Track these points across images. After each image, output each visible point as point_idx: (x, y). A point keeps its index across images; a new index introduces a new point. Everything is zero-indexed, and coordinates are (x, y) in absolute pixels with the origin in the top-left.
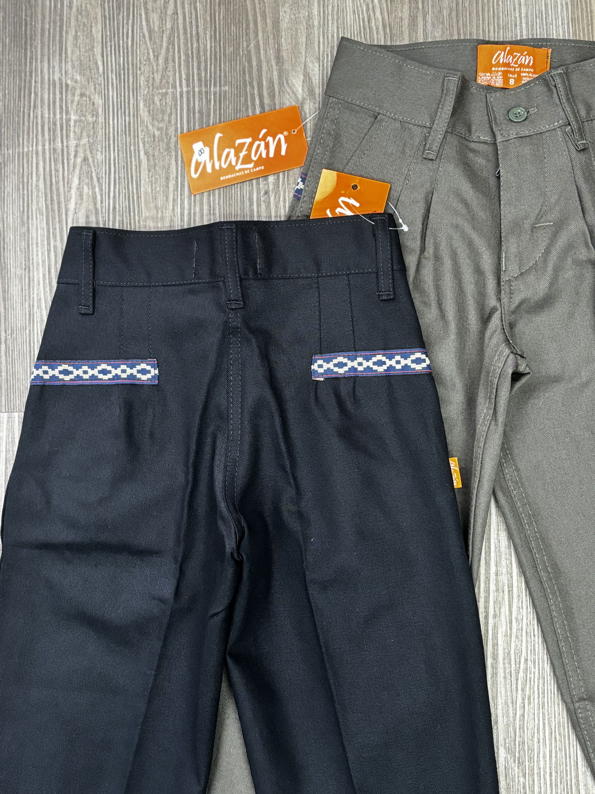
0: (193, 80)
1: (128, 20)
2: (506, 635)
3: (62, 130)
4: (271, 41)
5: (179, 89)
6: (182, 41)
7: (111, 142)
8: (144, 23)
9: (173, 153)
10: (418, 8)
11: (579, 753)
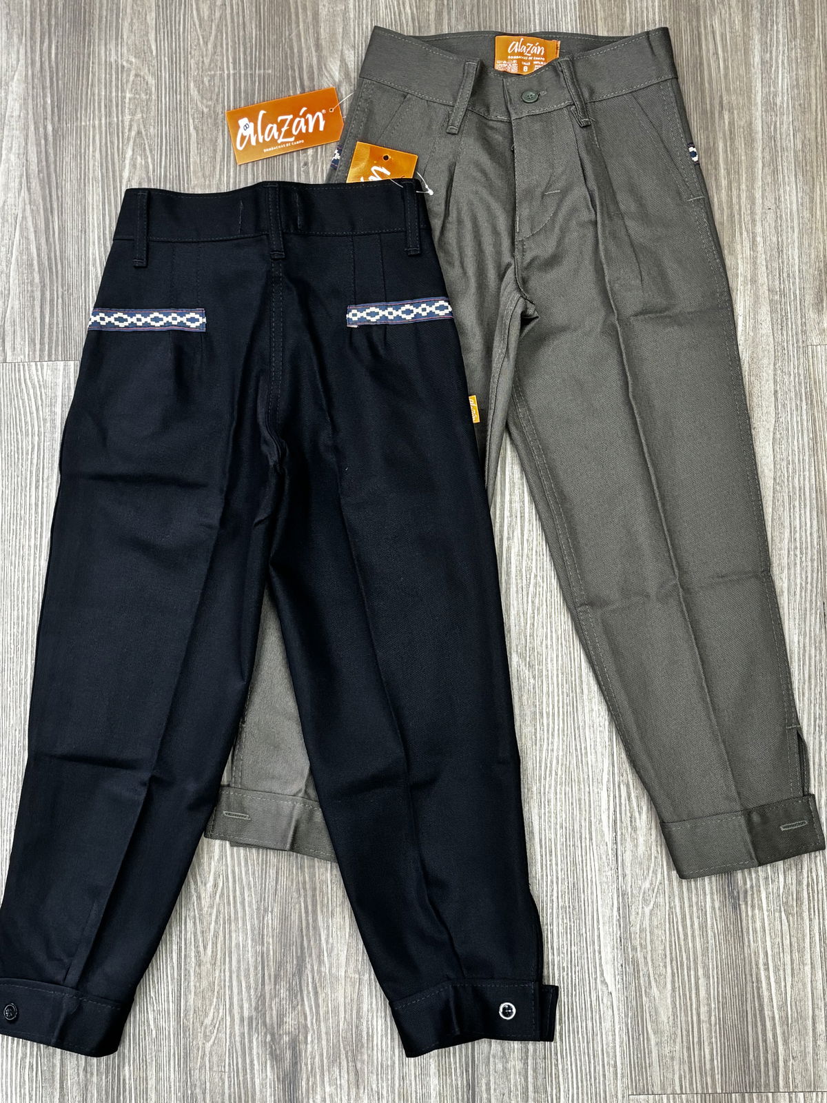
0: (240, 63)
1: (180, 9)
2: (518, 555)
3: (117, 106)
4: (311, 31)
5: (226, 72)
6: (229, 29)
7: (164, 118)
8: (195, 12)
9: (220, 128)
10: (443, 4)
11: (583, 656)
